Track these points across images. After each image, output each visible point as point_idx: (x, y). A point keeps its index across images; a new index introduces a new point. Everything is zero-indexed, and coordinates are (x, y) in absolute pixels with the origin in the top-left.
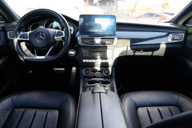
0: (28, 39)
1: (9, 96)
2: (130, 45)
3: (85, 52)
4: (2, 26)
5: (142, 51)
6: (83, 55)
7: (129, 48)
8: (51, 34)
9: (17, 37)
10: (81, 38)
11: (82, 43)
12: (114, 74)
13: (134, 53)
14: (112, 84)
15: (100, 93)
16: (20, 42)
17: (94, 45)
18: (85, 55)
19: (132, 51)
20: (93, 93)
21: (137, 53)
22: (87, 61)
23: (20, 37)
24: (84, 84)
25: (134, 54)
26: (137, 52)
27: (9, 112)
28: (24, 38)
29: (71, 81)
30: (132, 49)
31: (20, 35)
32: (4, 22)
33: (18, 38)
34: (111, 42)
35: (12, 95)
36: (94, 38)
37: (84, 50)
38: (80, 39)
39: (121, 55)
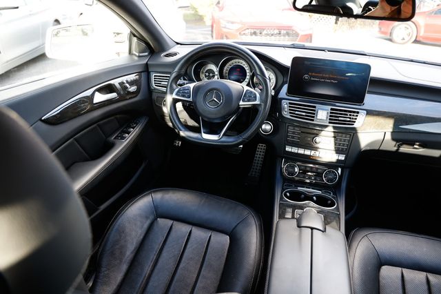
0: (191, 99)
1: (149, 194)
2: (391, 130)
3: (294, 133)
4: (145, 62)
5: (419, 145)
6: (288, 136)
7: (388, 136)
8: (234, 93)
9: (172, 93)
10: (290, 103)
11: (290, 113)
12: (344, 185)
13: (399, 147)
14: (338, 209)
15: (312, 229)
16: (175, 101)
17: (313, 120)
18: (293, 137)
19: (394, 143)
20: (299, 226)
21: (405, 149)
22: (295, 150)
23: (177, 94)
24: (281, 198)
25: (398, 149)
26: (404, 146)
27: (148, 222)
28: (183, 96)
29: (253, 171)
30: (393, 139)
31: (177, 90)
32: (146, 54)
33: (174, 96)
34: (350, 118)
35: (154, 192)
36: (315, 107)
37: (290, 129)
38: (286, 106)
39: (369, 148)
